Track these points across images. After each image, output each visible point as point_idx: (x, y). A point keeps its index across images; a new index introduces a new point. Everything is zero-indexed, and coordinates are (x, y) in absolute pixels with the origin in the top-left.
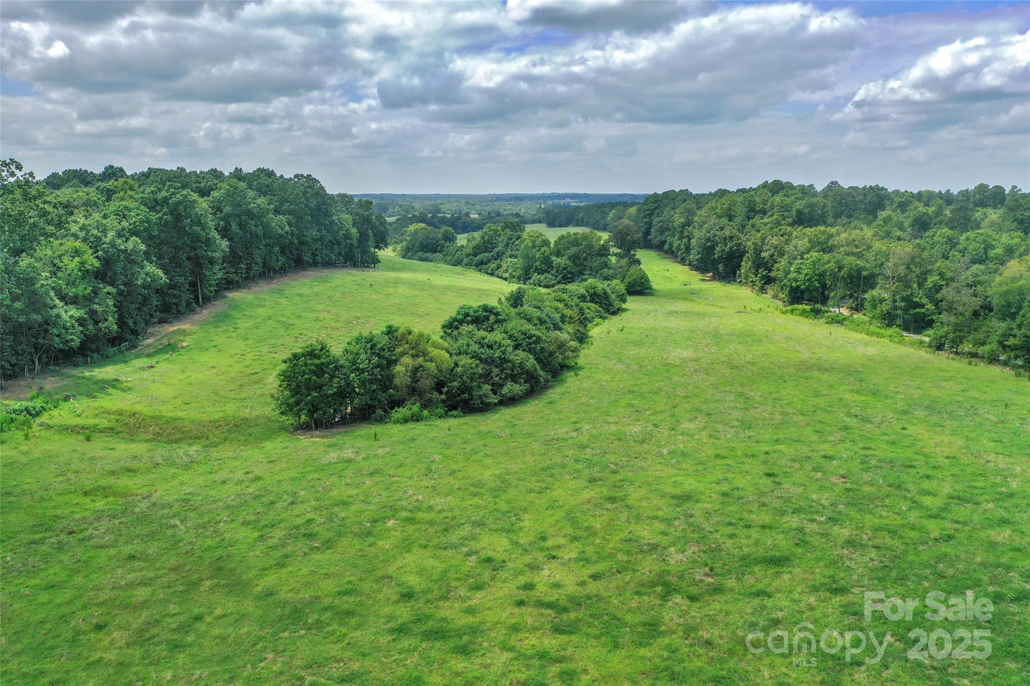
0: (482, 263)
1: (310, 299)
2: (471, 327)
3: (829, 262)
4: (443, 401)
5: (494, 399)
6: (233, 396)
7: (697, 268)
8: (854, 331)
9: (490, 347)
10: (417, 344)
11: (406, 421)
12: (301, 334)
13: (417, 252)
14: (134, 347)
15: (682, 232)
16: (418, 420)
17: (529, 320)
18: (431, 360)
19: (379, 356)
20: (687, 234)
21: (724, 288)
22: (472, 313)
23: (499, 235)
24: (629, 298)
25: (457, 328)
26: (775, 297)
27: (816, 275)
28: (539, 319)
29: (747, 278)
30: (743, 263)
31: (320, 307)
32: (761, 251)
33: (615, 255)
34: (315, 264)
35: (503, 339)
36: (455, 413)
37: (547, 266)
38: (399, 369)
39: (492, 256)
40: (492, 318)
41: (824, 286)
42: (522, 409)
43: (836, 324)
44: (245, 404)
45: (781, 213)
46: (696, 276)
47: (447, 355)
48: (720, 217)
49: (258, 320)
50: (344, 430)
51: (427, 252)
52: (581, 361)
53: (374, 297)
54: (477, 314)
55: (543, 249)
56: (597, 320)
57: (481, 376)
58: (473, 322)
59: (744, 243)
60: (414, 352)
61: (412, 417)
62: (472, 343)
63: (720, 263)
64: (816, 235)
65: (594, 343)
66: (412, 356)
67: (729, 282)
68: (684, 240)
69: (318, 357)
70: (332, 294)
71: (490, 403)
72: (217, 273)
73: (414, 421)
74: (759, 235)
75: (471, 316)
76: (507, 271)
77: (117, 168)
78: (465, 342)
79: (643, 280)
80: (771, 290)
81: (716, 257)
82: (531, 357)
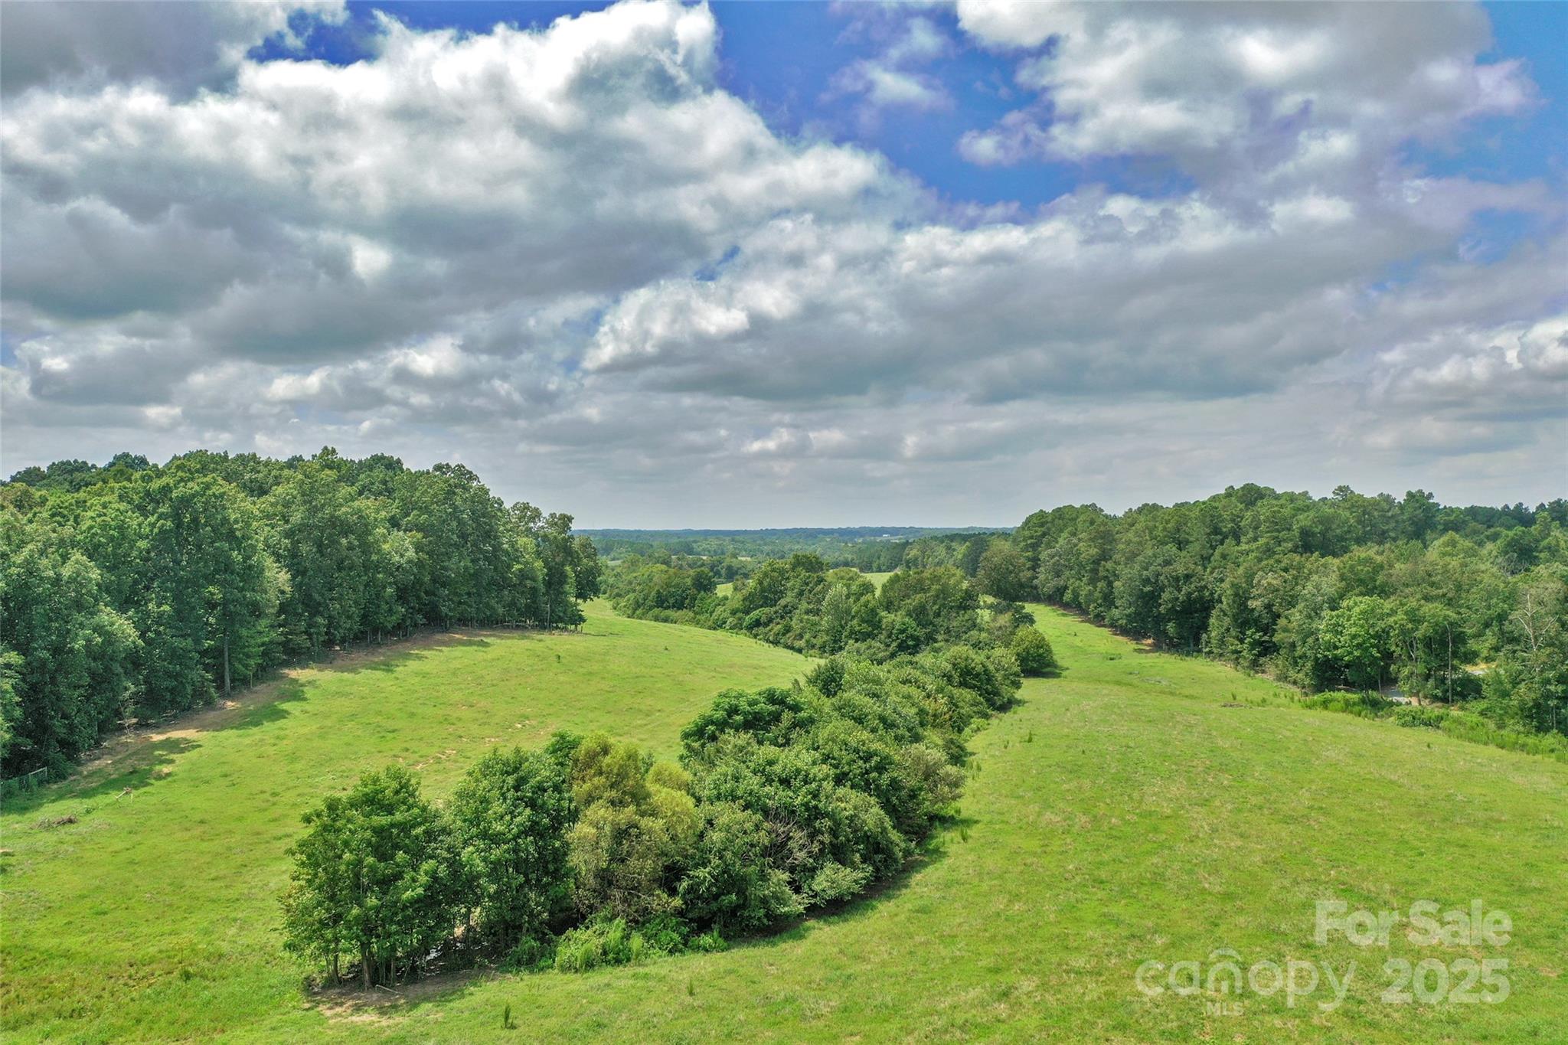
0: (757, 623)
1: (440, 680)
2: (744, 738)
3: (1393, 612)
4: (680, 913)
5: (796, 904)
6: (213, 894)
7: (1124, 631)
8: (1471, 740)
9: (785, 782)
10: (622, 775)
11: (589, 964)
12: (407, 750)
13: (651, 608)
14: (61, 776)
15: (1095, 571)
16: (618, 961)
17: (859, 720)
18: (654, 813)
19: (532, 804)
20: (1105, 574)
21: (1183, 664)
22: (744, 706)
23: (788, 578)
24: (1026, 682)
25: (713, 738)
26: (1283, 678)
27: (1372, 637)
28: (883, 719)
29: (1222, 642)
30: (1212, 621)
31: (456, 696)
32: (1247, 599)
33: (990, 607)
34: (464, 622)
35: (814, 763)
36: (706, 940)
37: (870, 627)
38: (581, 831)
39: (776, 612)
40: (787, 717)
41: (1388, 656)
42: (860, 927)
43: (1423, 728)
44: (233, 915)
45: (1274, 534)
46: (1125, 646)
47: (690, 802)
48: (1164, 543)
49: (328, 723)
50: (441, 988)
51: (668, 608)
52: (966, 806)
53: (562, 678)
54: (757, 708)
55: (863, 599)
56: (976, 722)
57: (766, 852)
58: (747, 725)
59: (1210, 587)
60: (613, 794)
61: (605, 953)
62: (748, 773)
63: (1169, 620)
64: (1352, 567)
65: (984, 766)
66: (613, 803)
67: (1188, 654)
68: (1100, 585)
69: (390, 810)
70: (484, 672)
71: (787, 916)
72: (264, 632)
73: (608, 963)
74: (1241, 571)
75: (745, 714)
76: (801, 636)
77: (136, 457)
78: (730, 771)
79: (1041, 651)
80: (1272, 667)
81: (1162, 609)
82: (873, 800)
